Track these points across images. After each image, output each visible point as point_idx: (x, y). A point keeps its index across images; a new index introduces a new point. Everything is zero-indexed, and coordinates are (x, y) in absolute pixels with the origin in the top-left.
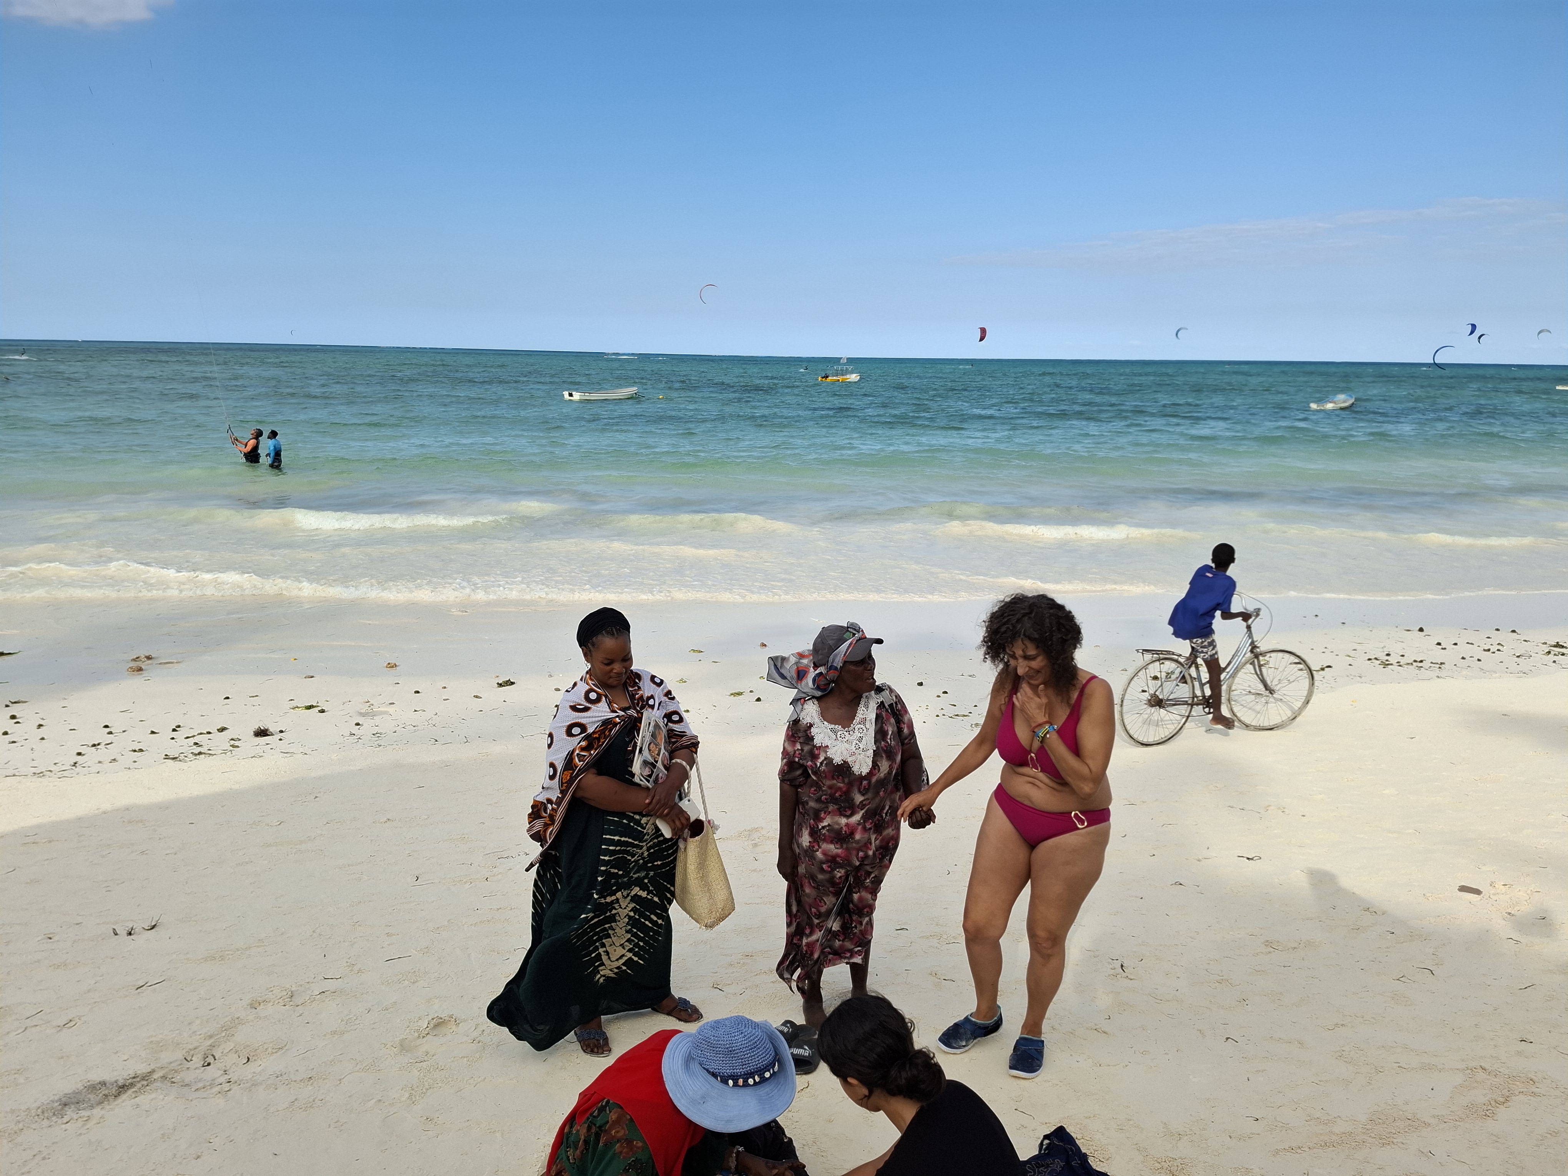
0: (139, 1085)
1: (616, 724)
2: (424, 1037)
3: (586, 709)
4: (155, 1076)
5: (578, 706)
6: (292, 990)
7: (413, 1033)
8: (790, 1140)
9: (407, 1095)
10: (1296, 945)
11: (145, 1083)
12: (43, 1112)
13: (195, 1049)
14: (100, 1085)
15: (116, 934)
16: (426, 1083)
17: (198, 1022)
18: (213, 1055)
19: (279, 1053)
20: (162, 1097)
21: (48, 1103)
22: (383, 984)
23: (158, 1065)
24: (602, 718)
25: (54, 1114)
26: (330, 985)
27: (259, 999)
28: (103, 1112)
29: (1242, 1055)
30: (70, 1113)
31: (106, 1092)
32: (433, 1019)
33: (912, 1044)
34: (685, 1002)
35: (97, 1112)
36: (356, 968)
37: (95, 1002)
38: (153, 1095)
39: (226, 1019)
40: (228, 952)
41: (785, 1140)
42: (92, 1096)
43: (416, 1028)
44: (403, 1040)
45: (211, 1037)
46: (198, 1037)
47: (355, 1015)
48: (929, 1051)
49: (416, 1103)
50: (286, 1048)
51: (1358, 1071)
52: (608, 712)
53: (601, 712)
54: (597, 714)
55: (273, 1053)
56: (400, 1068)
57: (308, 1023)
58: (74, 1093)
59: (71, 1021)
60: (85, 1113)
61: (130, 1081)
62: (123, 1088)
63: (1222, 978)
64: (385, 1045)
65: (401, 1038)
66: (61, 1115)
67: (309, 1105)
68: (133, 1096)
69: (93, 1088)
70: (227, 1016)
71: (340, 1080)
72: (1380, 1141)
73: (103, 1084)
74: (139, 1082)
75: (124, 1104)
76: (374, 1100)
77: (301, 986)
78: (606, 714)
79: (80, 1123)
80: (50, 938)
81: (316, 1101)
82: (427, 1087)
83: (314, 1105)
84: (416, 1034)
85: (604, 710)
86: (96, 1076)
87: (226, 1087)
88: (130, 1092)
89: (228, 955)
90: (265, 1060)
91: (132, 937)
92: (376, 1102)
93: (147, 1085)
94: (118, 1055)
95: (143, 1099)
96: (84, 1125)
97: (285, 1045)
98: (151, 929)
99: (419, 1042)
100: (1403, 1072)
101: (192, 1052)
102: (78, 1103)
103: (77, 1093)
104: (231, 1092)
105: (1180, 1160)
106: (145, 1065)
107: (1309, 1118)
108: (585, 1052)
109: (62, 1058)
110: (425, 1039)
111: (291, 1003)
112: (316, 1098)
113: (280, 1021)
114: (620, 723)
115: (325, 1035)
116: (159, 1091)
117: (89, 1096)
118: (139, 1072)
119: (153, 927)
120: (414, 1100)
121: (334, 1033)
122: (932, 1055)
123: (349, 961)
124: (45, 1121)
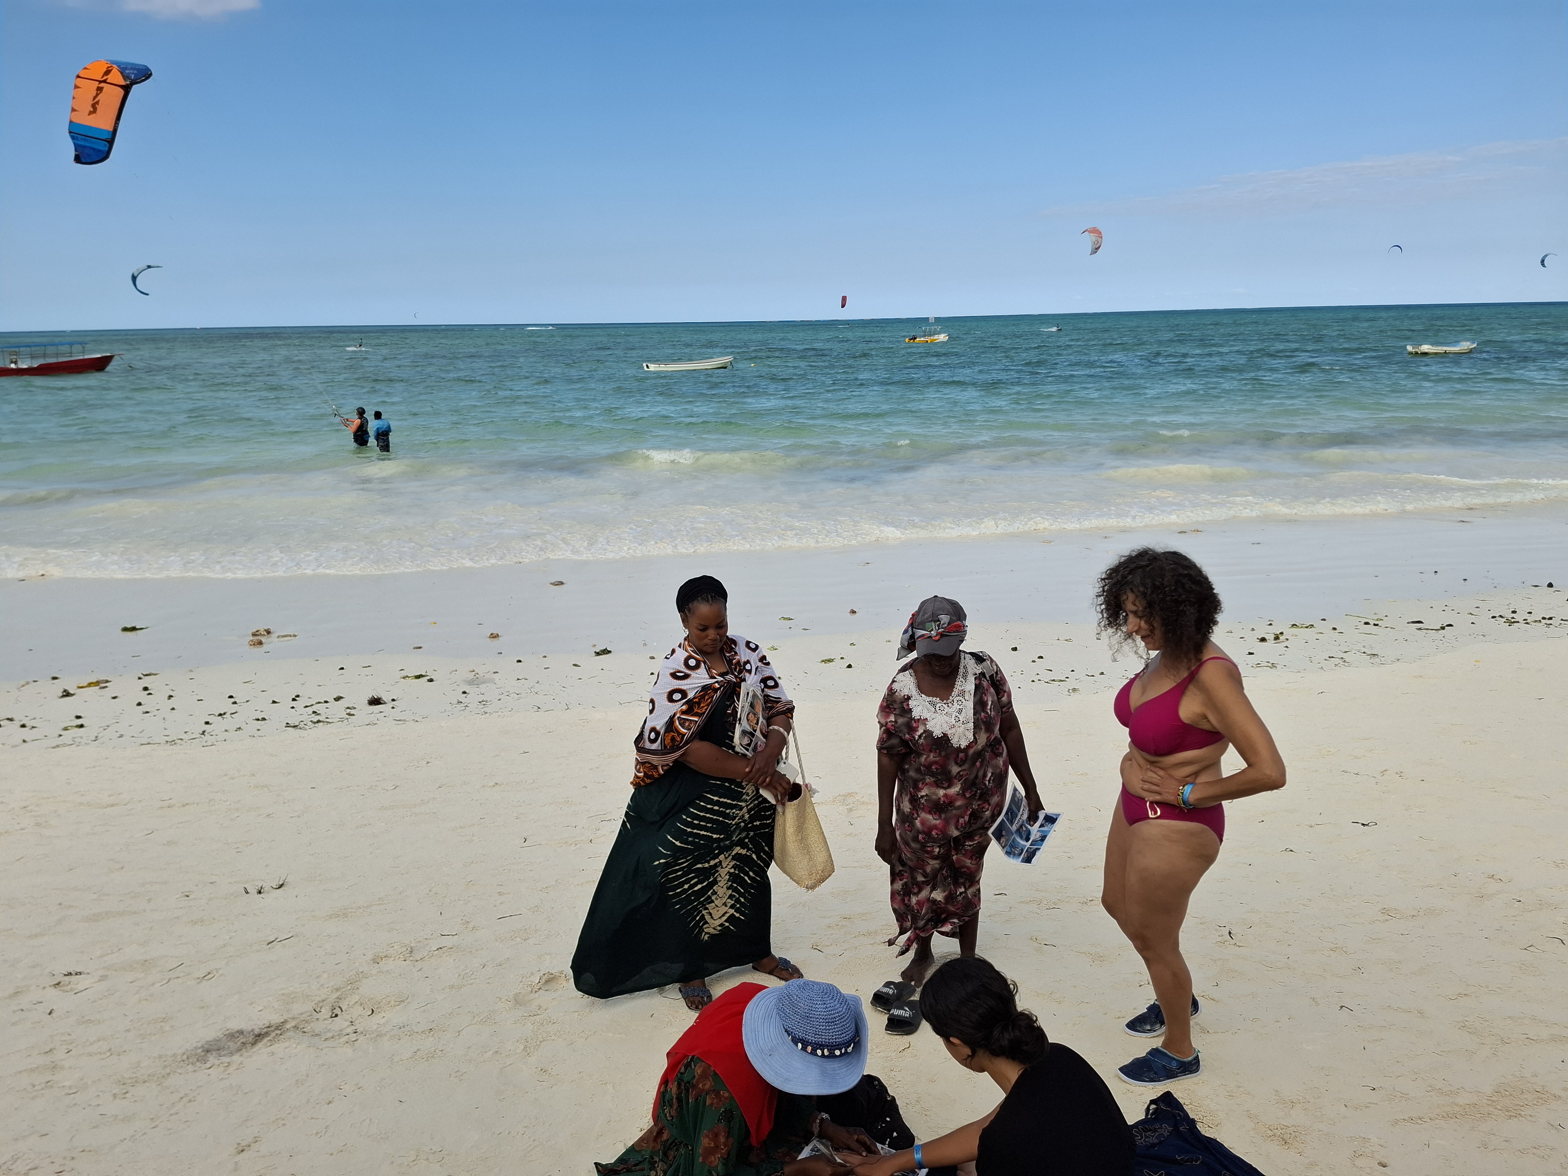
0: (273, 1034)
1: (716, 690)
2: (536, 992)
3: (686, 676)
4: (288, 1026)
5: (678, 674)
6: (412, 945)
7: (526, 988)
8: (893, 1099)
9: (522, 1047)
10: (1415, 913)
11: (279, 1032)
12: (188, 1058)
13: (324, 1001)
14: (238, 1034)
15: (247, 893)
16: (540, 1036)
17: (325, 976)
18: (340, 1007)
19: (401, 1006)
20: (294, 1045)
21: (192, 1050)
22: (496, 940)
23: (290, 1016)
24: (702, 684)
25: (198, 1060)
26: (447, 942)
27: (381, 954)
28: (241, 1059)
29: (1358, 1024)
30: (212, 1059)
31: (244, 1040)
32: (544, 975)
33: (1015, 1007)
34: (786, 962)
35: (236, 1058)
36: (471, 926)
37: (230, 956)
38: (286, 1044)
39: (351, 973)
40: (350, 910)
41: (889, 1099)
42: (231, 1044)
43: (529, 983)
44: (517, 995)
45: (337, 990)
46: (326, 990)
47: (471, 971)
48: (1032, 1014)
49: (530, 1054)
50: (408, 1001)
51: (1483, 1041)
52: (707, 679)
53: (700, 678)
54: (697, 681)
55: (395, 1006)
56: (515, 1021)
57: (427, 977)
58: (215, 1040)
59: (209, 973)
60: (226, 1059)
61: (265, 1030)
62: (259, 1037)
63: (1337, 945)
64: (500, 999)
65: (515, 992)
66: (205, 1061)
67: (431, 1055)
68: (269, 1044)
69: (232, 1036)
70: (351, 970)
71: (459, 1032)
72: (1507, 1113)
73: (241, 1032)
74: (273, 1031)
75: (260, 1052)
76: (491, 1052)
77: (420, 942)
78: (705, 681)
79: (221, 1069)
80: (188, 896)
81: (437, 1051)
82: (541, 1040)
83: (435, 1056)
84: (530, 989)
85: (703, 676)
86: (234, 1025)
87: (353, 1037)
88: (266, 1040)
89: (351, 912)
90: (387, 1012)
91: (262, 895)
92: (493, 1053)
93: (281, 1034)
94: (253, 1005)
95: (279, 1048)
96: (224, 1071)
97: (407, 999)
98: (279, 888)
99: (532, 996)
100: (1531, 1043)
101: (321, 1004)
102: (219, 1050)
103: (218, 1040)
104: (359, 1041)
105: (1293, 1127)
106: (278, 1015)
107: (1430, 1089)
108: (690, 1009)
109: (203, 1007)
110: (537, 994)
111: (411, 958)
112: (437, 1049)
113: (400, 975)
114: (719, 688)
115: (443, 989)
116: (292, 1040)
117: (228, 1043)
118: (273, 1022)
119: (281, 886)
120: (529, 1052)
121: (452, 987)
122: (1035, 1018)
123: (464, 918)
124: (190, 1065)
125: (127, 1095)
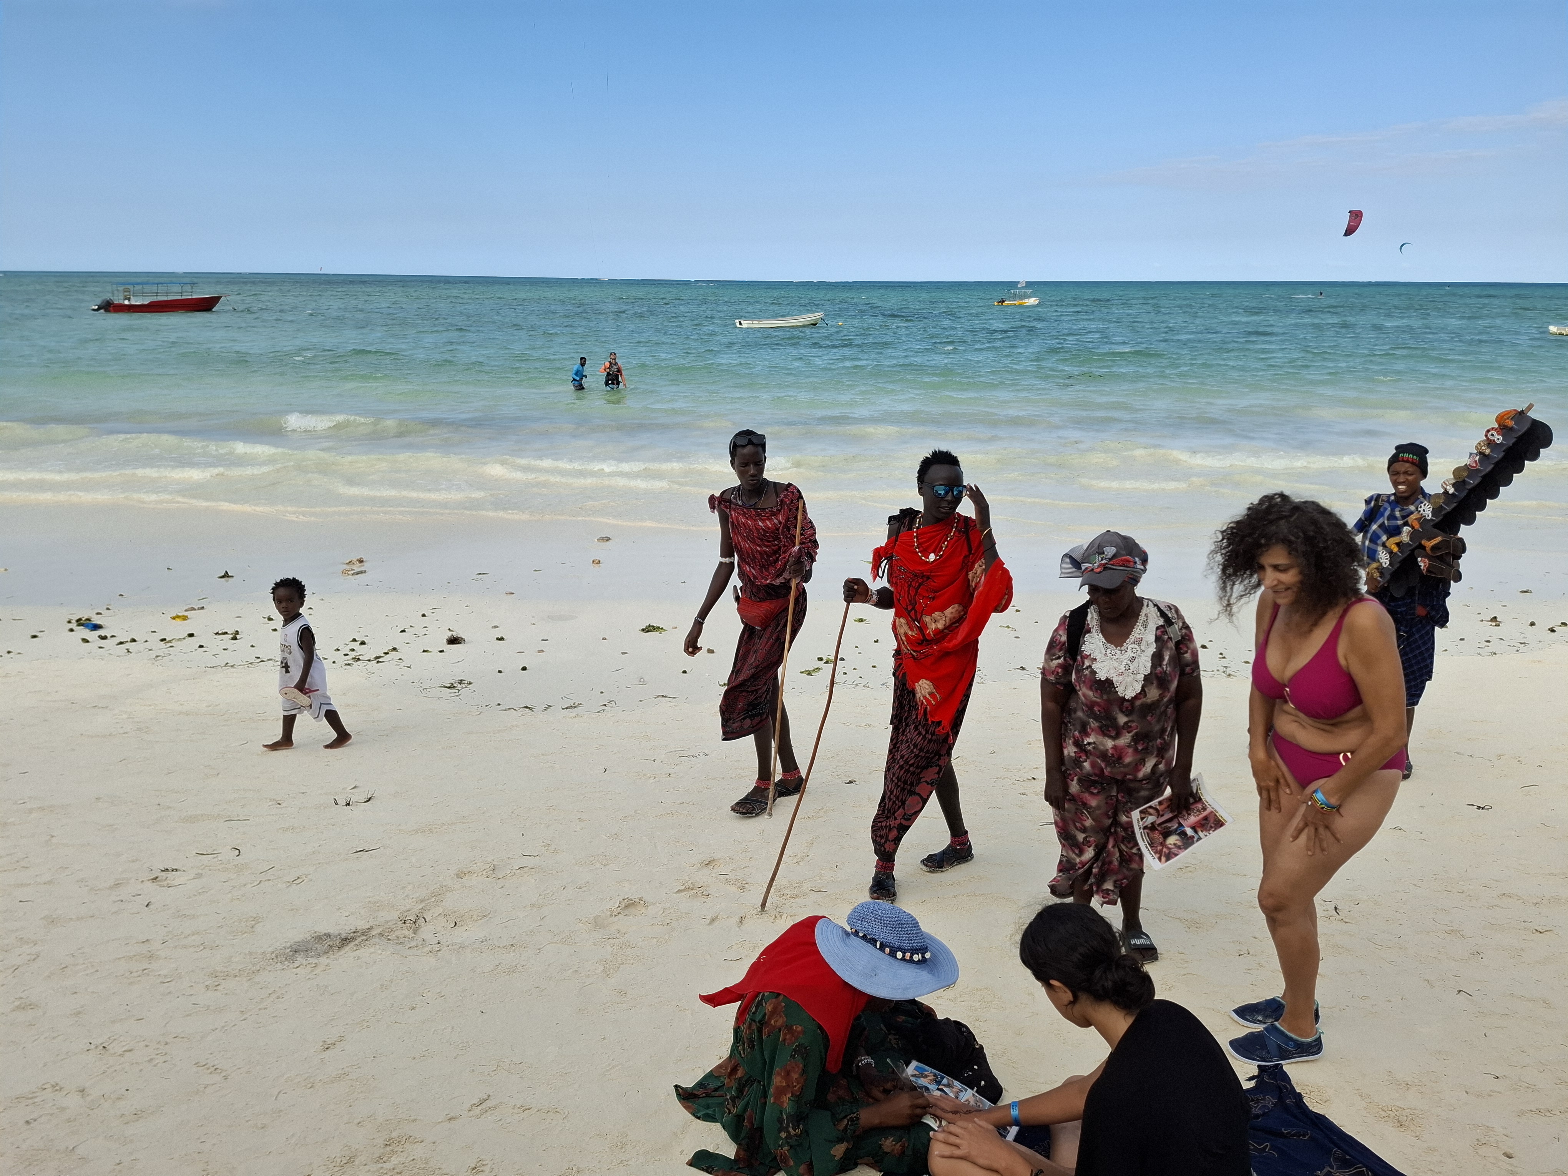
0: (360, 940)
2: (615, 916)
4: (374, 933)
6: (495, 863)
7: (606, 912)
9: (601, 968)
11: (365, 938)
12: (277, 957)
13: (408, 911)
14: (325, 937)
15: (336, 804)
16: (619, 959)
17: (410, 887)
18: (424, 918)
19: (483, 921)
20: (380, 951)
21: (281, 949)
22: (576, 864)
23: (376, 923)
25: (286, 959)
26: (529, 862)
27: (465, 870)
28: (328, 961)
29: (1478, 1010)
30: (300, 959)
31: (331, 943)
32: (624, 900)
35: (323, 960)
36: (551, 848)
37: (320, 863)
38: (372, 950)
39: (435, 887)
40: (437, 826)
42: (319, 946)
43: (609, 907)
44: (596, 917)
45: (422, 901)
46: (410, 900)
47: (552, 891)
49: (610, 976)
50: (490, 916)
55: (478, 920)
56: (594, 943)
57: (508, 895)
58: (303, 941)
59: (298, 878)
60: (313, 960)
61: (351, 935)
62: (346, 941)
63: (1452, 928)
64: (580, 920)
65: (595, 915)
66: (292, 960)
67: (512, 970)
68: (355, 948)
69: (319, 938)
70: (435, 884)
71: (540, 949)
73: (328, 935)
74: (359, 937)
75: (346, 955)
76: (571, 971)
77: (502, 860)
80: (279, 804)
81: (518, 966)
82: (620, 962)
83: (516, 970)
84: (610, 913)
86: (322, 928)
87: (437, 947)
88: (352, 944)
89: (436, 828)
90: (470, 926)
91: (350, 807)
92: (573, 972)
93: (367, 940)
94: (340, 911)
95: (365, 953)
96: (312, 971)
97: (489, 914)
98: (367, 801)
99: (612, 919)
101: (406, 914)
102: (307, 951)
103: (305, 942)
104: (442, 952)
105: (1409, 1110)
106: (364, 921)
107: (1559, 1081)
109: (292, 910)
110: (616, 918)
111: (494, 876)
112: (518, 964)
113: (483, 891)
115: (525, 907)
116: (377, 946)
117: (316, 945)
118: (359, 928)
119: (370, 799)
120: (608, 973)
121: (532, 906)
123: (545, 841)
124: (279, 963)
125: (219, 988)
